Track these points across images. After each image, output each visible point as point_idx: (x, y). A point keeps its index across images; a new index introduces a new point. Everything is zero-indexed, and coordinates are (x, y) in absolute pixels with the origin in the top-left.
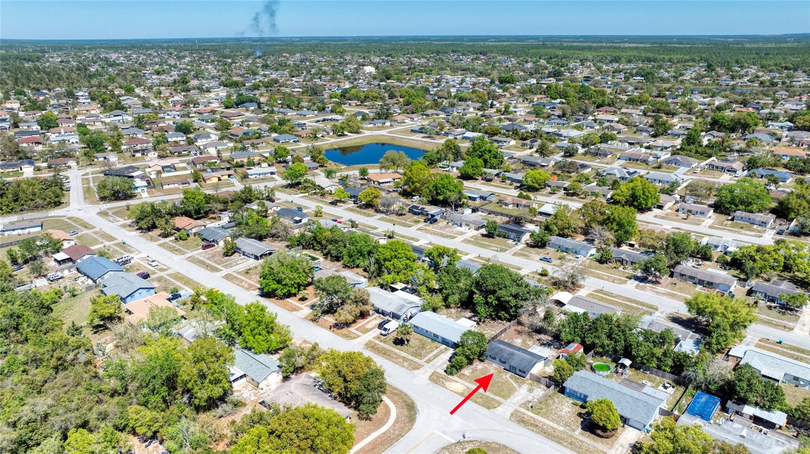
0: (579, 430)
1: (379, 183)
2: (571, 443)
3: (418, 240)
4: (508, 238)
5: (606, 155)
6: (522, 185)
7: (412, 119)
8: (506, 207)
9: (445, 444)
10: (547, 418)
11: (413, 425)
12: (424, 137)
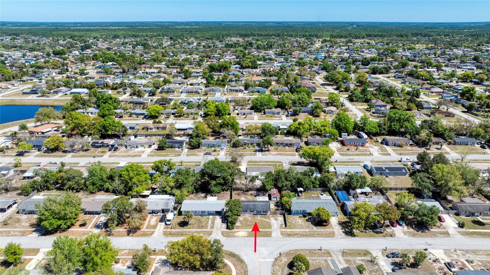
0: (315, 228)
1: (43, 133)
2: (318, 234)
3: (119, 163)
4: (174, 148)
5: (174, 92)
6: (145, 116)
7: (13, 85)
8: (151, 131)
9: (272, 263)
10: (297, 228)
11: (245, 263)
12: (39, 97)
